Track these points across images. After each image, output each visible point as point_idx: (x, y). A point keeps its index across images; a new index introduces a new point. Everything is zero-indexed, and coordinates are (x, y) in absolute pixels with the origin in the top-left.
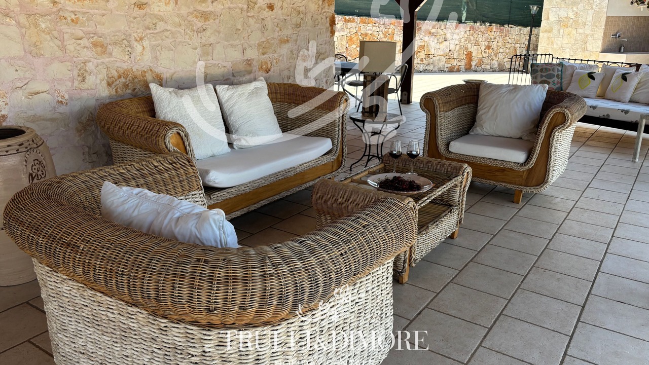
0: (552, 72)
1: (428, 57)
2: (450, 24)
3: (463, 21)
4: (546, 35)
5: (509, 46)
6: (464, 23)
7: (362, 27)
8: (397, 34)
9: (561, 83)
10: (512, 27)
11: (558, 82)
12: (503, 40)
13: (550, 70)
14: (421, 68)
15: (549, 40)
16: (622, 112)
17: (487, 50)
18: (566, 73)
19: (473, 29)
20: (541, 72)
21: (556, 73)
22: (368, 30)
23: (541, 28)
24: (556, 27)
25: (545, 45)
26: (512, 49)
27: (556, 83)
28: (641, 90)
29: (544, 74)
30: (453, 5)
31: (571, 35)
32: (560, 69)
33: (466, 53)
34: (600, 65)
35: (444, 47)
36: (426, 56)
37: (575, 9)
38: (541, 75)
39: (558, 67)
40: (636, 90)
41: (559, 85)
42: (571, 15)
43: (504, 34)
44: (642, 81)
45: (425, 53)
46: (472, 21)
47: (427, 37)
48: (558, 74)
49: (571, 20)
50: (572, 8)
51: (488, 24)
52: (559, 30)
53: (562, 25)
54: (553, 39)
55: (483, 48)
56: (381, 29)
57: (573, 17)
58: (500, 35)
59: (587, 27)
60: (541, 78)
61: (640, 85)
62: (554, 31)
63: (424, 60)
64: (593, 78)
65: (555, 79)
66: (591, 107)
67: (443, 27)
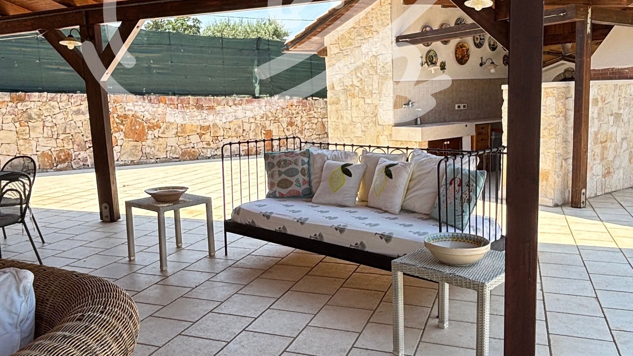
0: (295, 166)
1: (216, 140)
2: (239, 99)
3: (257, 95)
4: (334, 107)
5: (315, 121)
6: (258, 98)
7: (118, 108)
8: (170, 114)
9: (310, 182)
10: (316, 100)
11: (304, 182)
12: (307, 115)
13: (290, 162)
14: (209, 153)
15: (338, 113)
16: (382, 238)
17: (289, 127)
18: (315, 166)
19: (270, 103)
20: (279, 166)
21: (300, 168)
22: (128, 110)
23: (328, 100)
24: (342, 98)
25: (335, 119)
26: (319, 124)
27: (301, 182)
28: (415, 191)
29: (283, 170)
30: (241, 77)
31: (360, 106)
32: (306, 160)
33: (264, 132)
34: (360, 151)
35: (236, 126)
36: (214, 138)
37: (359, 75)
38: (279, 171)
39: (302, 158)
40: (409, 192)
41: (306, 186)
42: (356, 82)
43: (308, 108)
44: (414, 177)
45: (212, 135)
46: (268, 95)
47: (212, 115)
48: (303, 169)
49: (357, 89)
50: (356, 73)
51: (289, 98)
52: (346, 101)
53: (348, 95)
54: (342, 111)
55: (285, 125)
56: (146, 108)
57: (358, 84)
58: (303, 109)
59: (374, 96)
60: (280, 175)
61: (413, 183)
62: (341, 102)
63: (211, 143)
64: (349, 174)
65: (300, 177)
66: (336, 229)
67: (231, 103)
